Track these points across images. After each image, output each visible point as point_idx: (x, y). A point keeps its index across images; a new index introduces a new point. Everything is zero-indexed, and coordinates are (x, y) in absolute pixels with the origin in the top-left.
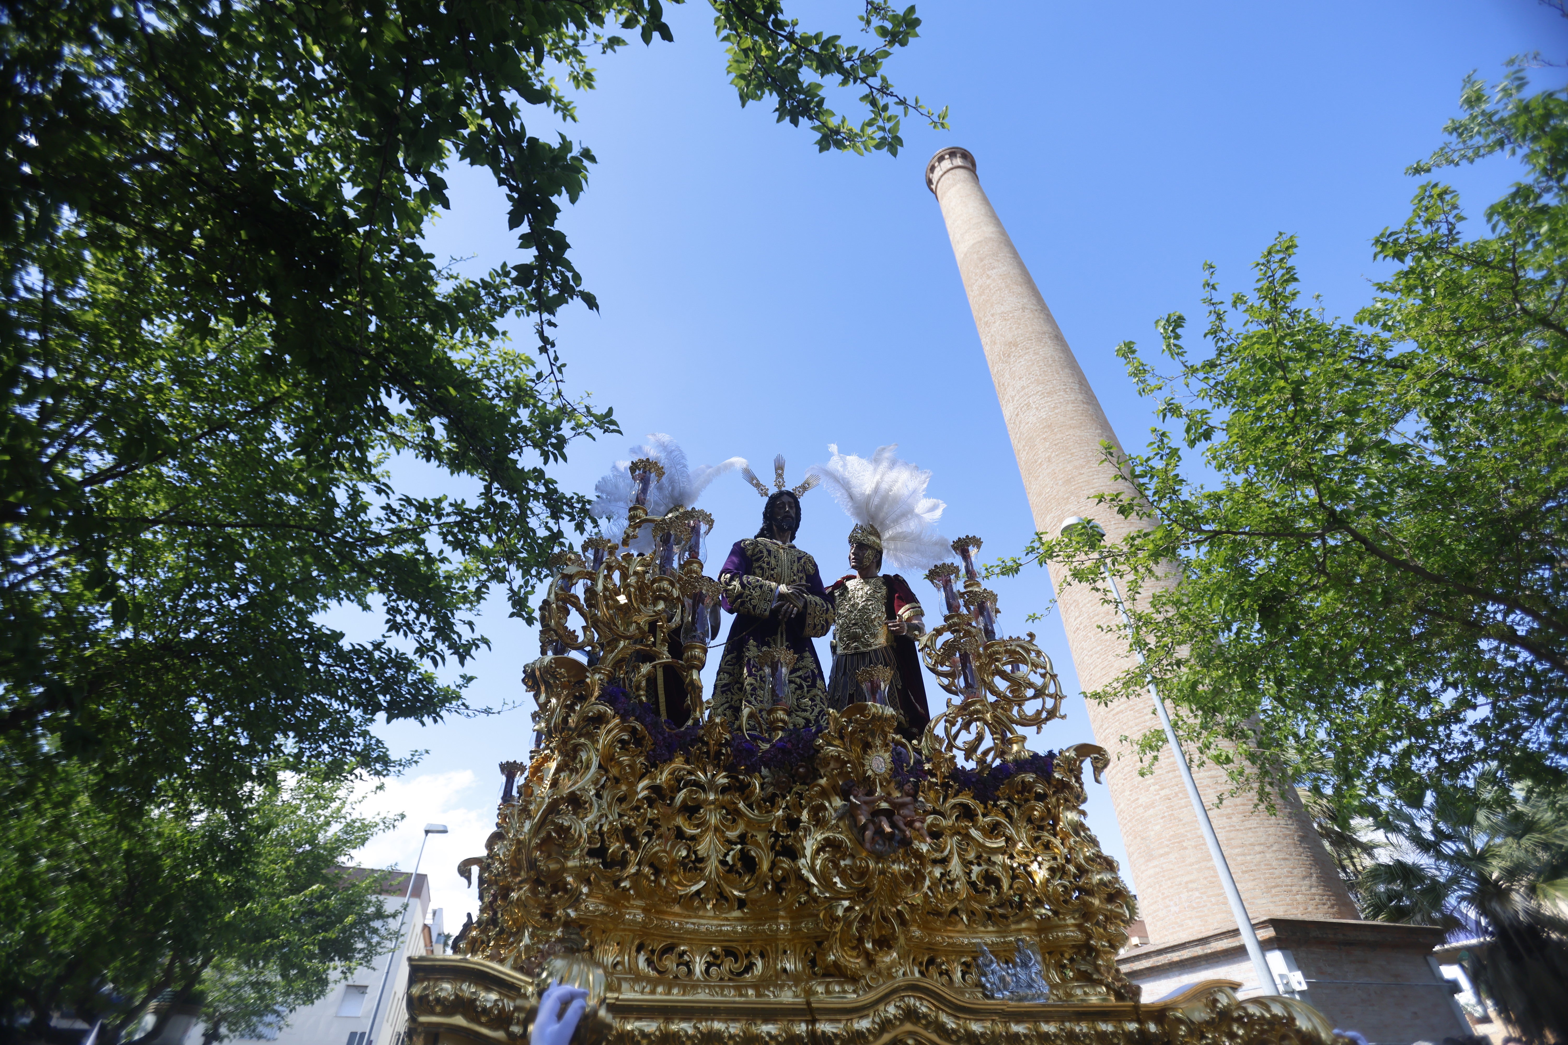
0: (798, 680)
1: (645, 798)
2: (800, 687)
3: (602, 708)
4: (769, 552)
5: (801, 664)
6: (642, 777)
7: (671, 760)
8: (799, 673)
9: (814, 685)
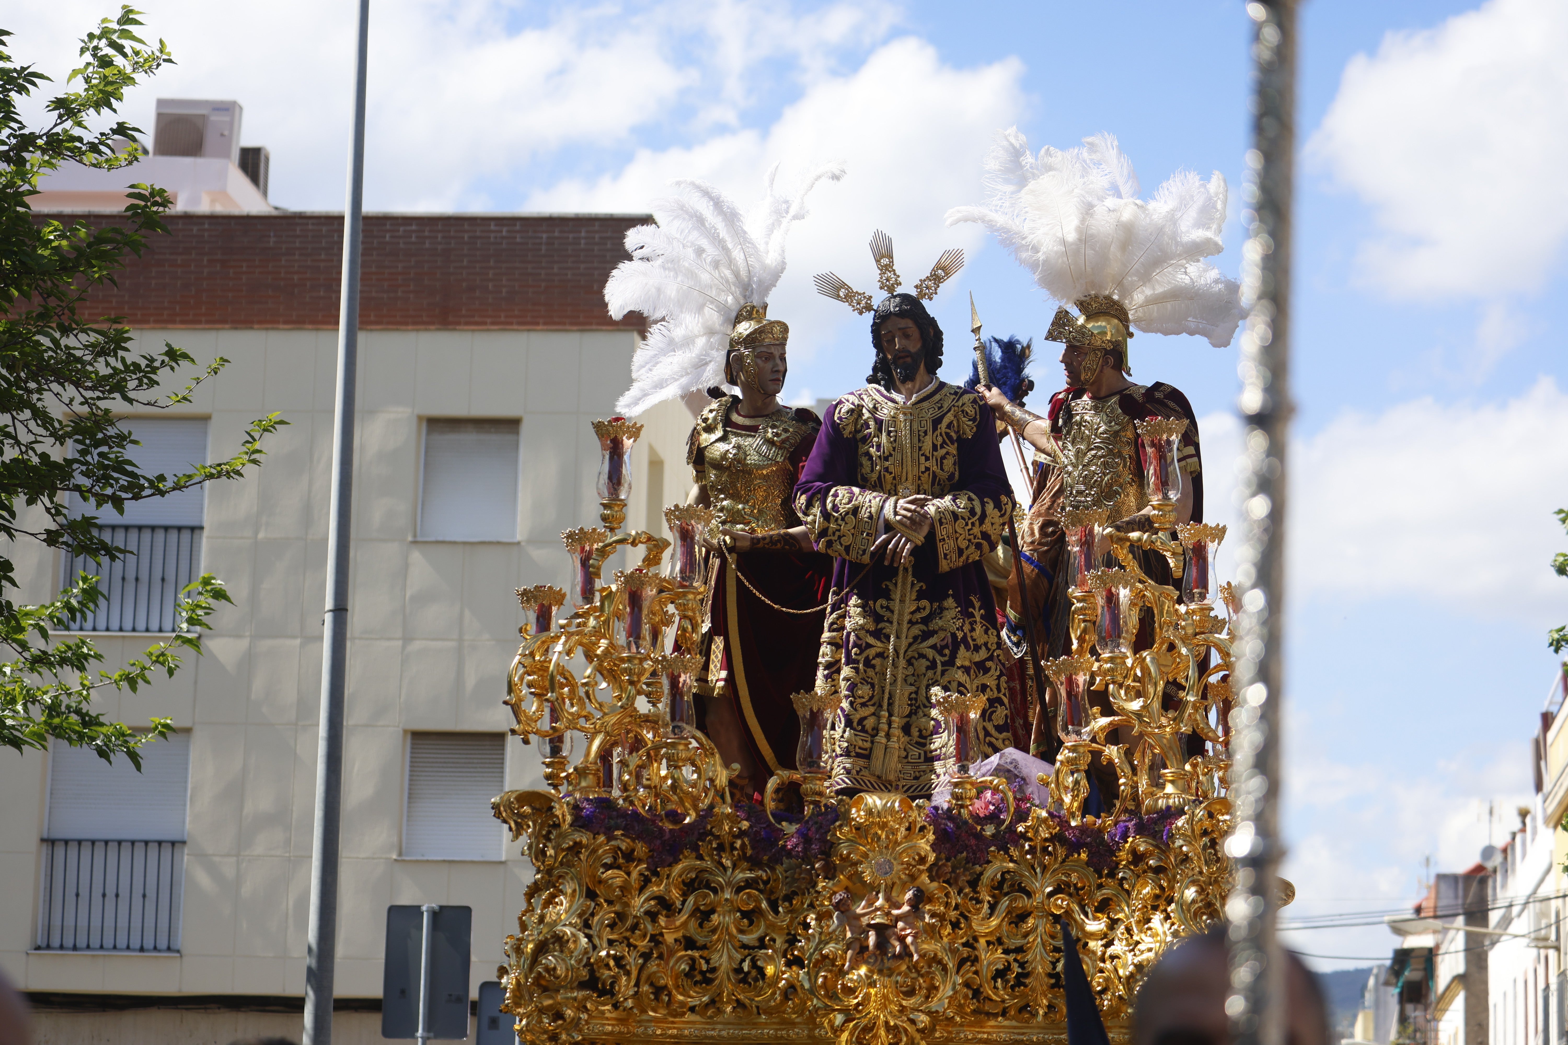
0: (931, 653)
1: (647, 913)
2: (933, 665)
3: (577, 837)
4: (879, 423)
5: (938, 623)
6: (641, 890)
7: (677, 861)
8: (931, 641)
9: (951, 663)
